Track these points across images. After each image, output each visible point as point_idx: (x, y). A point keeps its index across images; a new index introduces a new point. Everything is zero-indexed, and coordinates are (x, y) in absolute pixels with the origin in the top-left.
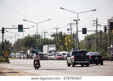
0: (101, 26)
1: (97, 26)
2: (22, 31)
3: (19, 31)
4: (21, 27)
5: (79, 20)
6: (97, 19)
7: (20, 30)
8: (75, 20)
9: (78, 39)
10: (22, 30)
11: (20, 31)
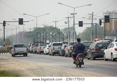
0: (96, 19)
1: (92, 19)
3: (19, 24)
5: (76, 14)
6: (93, 13)
8: (72, 14)
9: (75, 31)
10: (22, 23)
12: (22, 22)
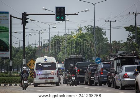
2: (64, 20)
3: (57, 20)
4: (62, 11)
7: (58, 18)
10: (62, 18)
11: (60, 20)
12: (62, 14)
